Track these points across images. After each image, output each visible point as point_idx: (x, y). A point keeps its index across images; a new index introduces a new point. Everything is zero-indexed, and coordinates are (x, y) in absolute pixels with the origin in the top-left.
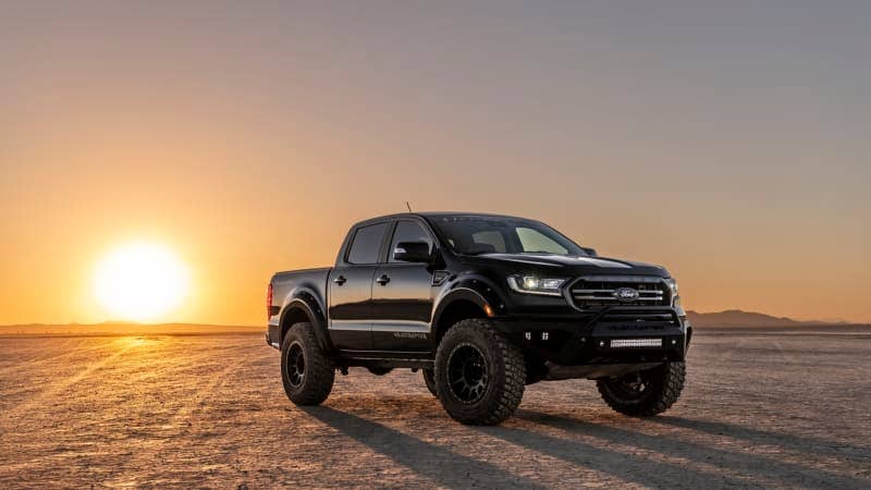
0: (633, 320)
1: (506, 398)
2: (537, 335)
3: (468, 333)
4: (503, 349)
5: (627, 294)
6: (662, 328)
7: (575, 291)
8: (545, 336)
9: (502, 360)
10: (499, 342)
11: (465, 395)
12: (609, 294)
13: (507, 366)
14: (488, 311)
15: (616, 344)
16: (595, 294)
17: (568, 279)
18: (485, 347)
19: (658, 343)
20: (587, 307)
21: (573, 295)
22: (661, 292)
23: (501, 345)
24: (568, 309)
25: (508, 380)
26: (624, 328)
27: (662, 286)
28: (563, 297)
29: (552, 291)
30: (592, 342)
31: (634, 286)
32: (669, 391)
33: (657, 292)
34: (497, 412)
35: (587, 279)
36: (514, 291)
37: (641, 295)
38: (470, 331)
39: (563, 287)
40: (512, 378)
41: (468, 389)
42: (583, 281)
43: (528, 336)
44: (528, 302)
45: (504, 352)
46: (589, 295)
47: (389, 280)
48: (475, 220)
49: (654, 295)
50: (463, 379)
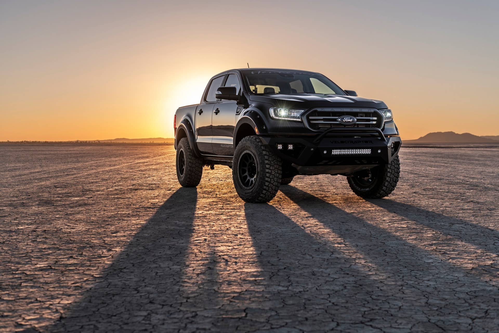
0: (352, 136)
1: (267, 186)
2: (285, 146)
3: (247, 145)
4: (265, 155)
5: (347, 119)
6: (371, 142)
7: (310, 118)
8: (290, 147)
9: (264, 162)
10: (263, 150)
11: (247, 184)
12: (335, 120)
13: (267, 166)
14: (256, 130)
15: (335, 152)
16: (324, 120)
17: (307, 110)
18: (256, 153)
19: (368, 152)
20: (319, 128)
21: (309, 121)
22: (375, 118)
23: (264, 153)
24: (305, 129)
25: (268, 175)
26: (342, 142)
27: (375, 114)
28: (302, 122)
29: (296, 117)
30: (318, 151)
31: (355, 114)
32: (386, 183)
33: (371, 118)
34: (262, 195)
35: (319, 110)
36: (272, 118)
37: (358, 120)
38: (248, 144)
39: (302, 115)
40: (271, 174)
41: (249, 180)
42: (316, 111)
43: (280, 147)
44: (281, 125)
45: (266, 157)
46: (320, 120)
47: (219, 111)
48: (273, 73)
49: (369, 120)
50: (246, 174)
